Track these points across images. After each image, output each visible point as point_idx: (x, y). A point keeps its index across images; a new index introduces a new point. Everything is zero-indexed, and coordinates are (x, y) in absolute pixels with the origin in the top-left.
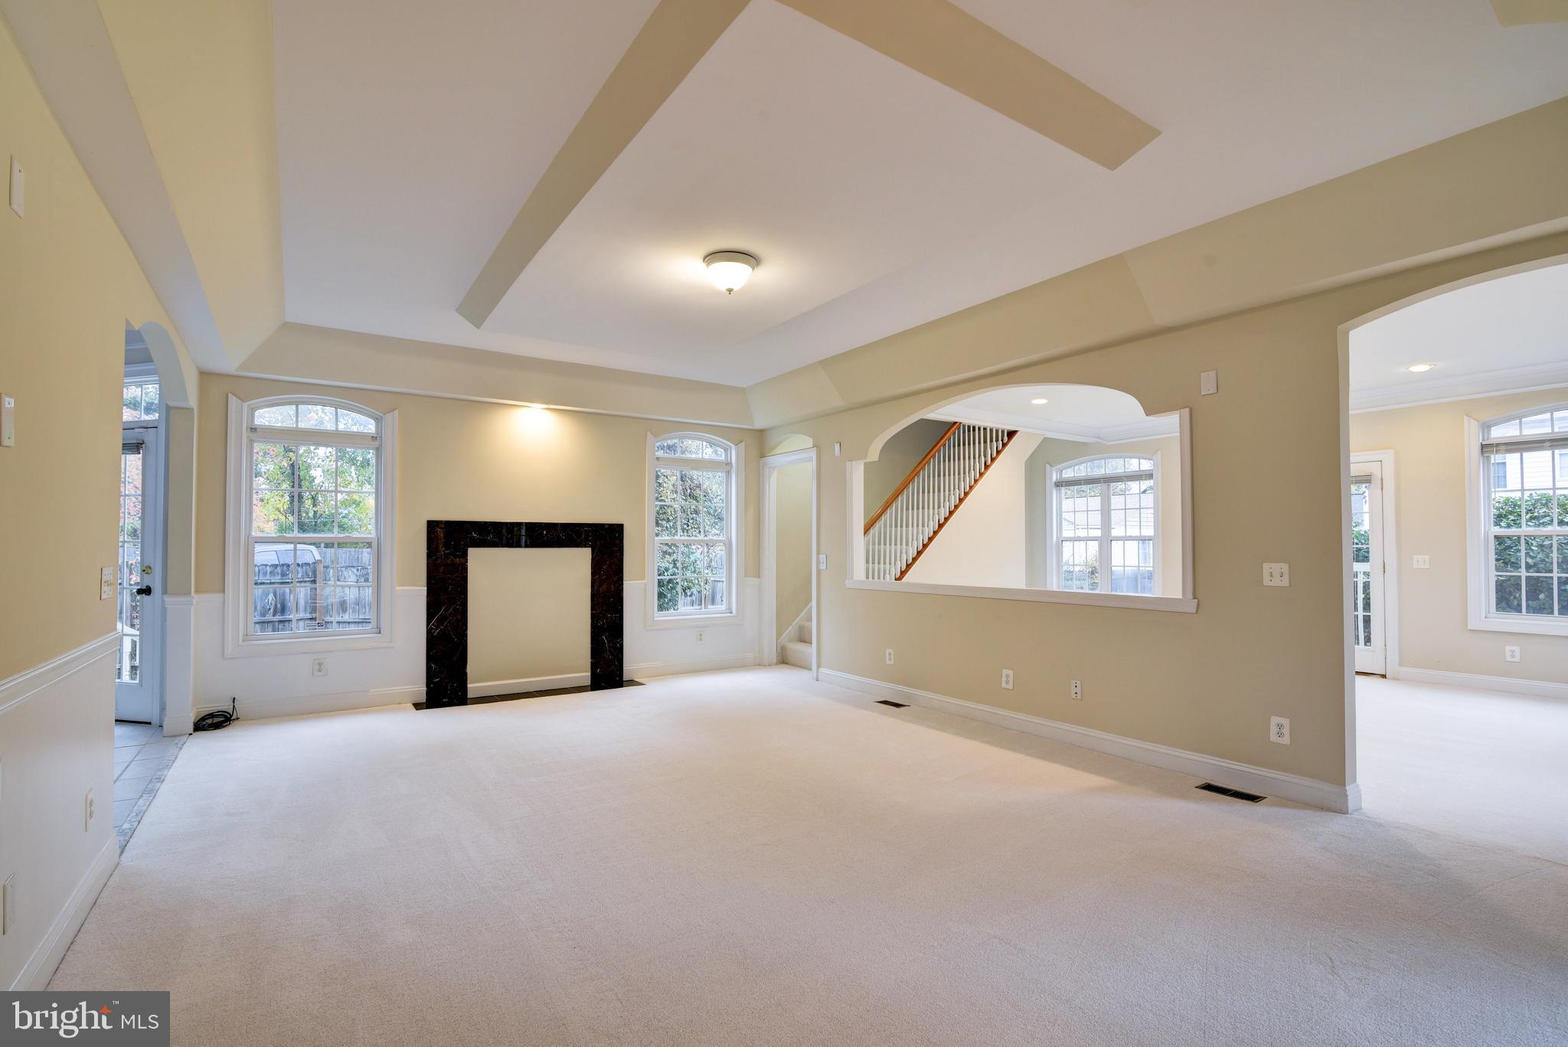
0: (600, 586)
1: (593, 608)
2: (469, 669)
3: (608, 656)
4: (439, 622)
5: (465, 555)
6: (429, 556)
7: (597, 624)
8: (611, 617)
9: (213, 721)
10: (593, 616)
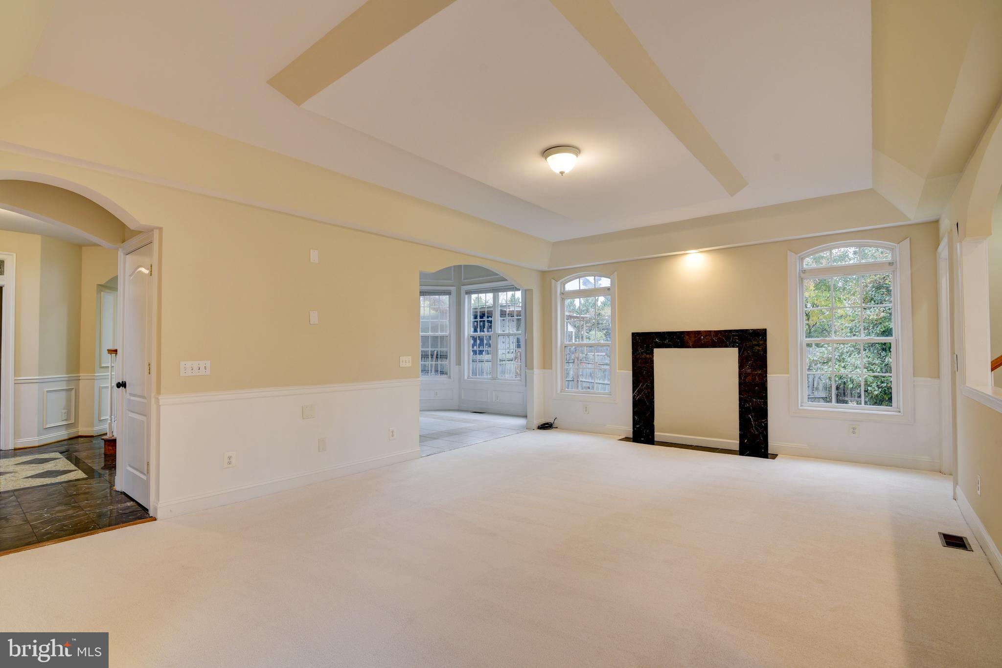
0: (745, 377)
1: (740, 393)
2: (656, 423)
3: (754, 431)
4: (639, 392)
5: (652, 353)
6: (633, 353)
7: (744, 405)
8: (756, 402)
9: (546, 426)
10: (740, 399)
